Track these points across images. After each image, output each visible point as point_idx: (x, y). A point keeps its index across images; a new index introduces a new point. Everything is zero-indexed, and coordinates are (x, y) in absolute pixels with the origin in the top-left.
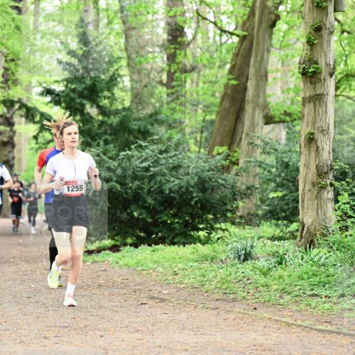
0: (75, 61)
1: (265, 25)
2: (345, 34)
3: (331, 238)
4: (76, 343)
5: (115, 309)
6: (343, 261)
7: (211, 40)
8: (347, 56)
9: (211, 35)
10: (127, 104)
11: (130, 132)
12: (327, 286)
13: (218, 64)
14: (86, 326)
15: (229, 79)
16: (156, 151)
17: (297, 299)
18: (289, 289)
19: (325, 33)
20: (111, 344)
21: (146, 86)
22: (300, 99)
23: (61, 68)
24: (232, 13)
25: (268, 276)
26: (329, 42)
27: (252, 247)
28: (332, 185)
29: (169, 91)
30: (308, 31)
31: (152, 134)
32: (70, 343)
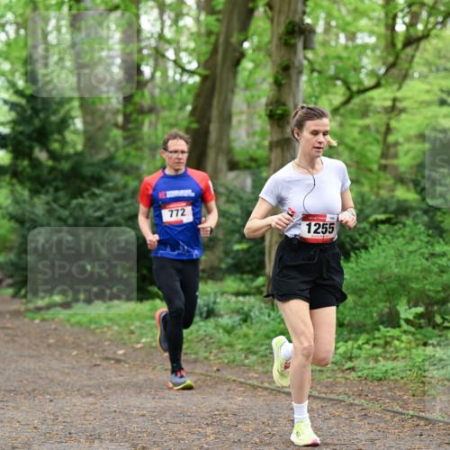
0: (23, 101)
1: (229, 63)
2: (315, 74)
4: (24, 408)
5: (67, 371)
7: (170, 80)
8: (317, 98)
9: (171, 73)
10: (80, 147)
11: (83, 178)
13: (178, 104)
14: (34, 390)
15: (191, 122)
16: (111, 199)
17: (264, 359)
18: (255, 348)
19: (293, 72)
20: (62, 409)
21: (100, 128)
22: (266, 143)
23: (6, 108)
24: (194, 50)
25: (232, 335)
26: (298, 82)
27: (215, 303)
29: (126, 134)
30: (276, 69)
31: (106, 181)
32: (16, 408)
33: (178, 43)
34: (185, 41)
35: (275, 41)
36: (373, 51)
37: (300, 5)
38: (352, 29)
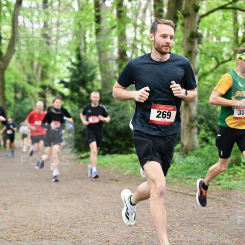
0: (75, 68)
2: (203, 55)
3: (196, 152)
6: (202, 162)
12: (194, 174)
14: (80, 193)
16: (114, 110)
18: (177, 175)
19: (193, 54)
21: (108, 79)
23: (68, 71)
26: (195, 58)
28: (196, 126)
30: (185, 53)
32: (72, 201)
33: (143, 42)
34: (146, 41)
35: (185, 40)
36: (228, 44)
37: (196, 25)
38: (219, 35)
